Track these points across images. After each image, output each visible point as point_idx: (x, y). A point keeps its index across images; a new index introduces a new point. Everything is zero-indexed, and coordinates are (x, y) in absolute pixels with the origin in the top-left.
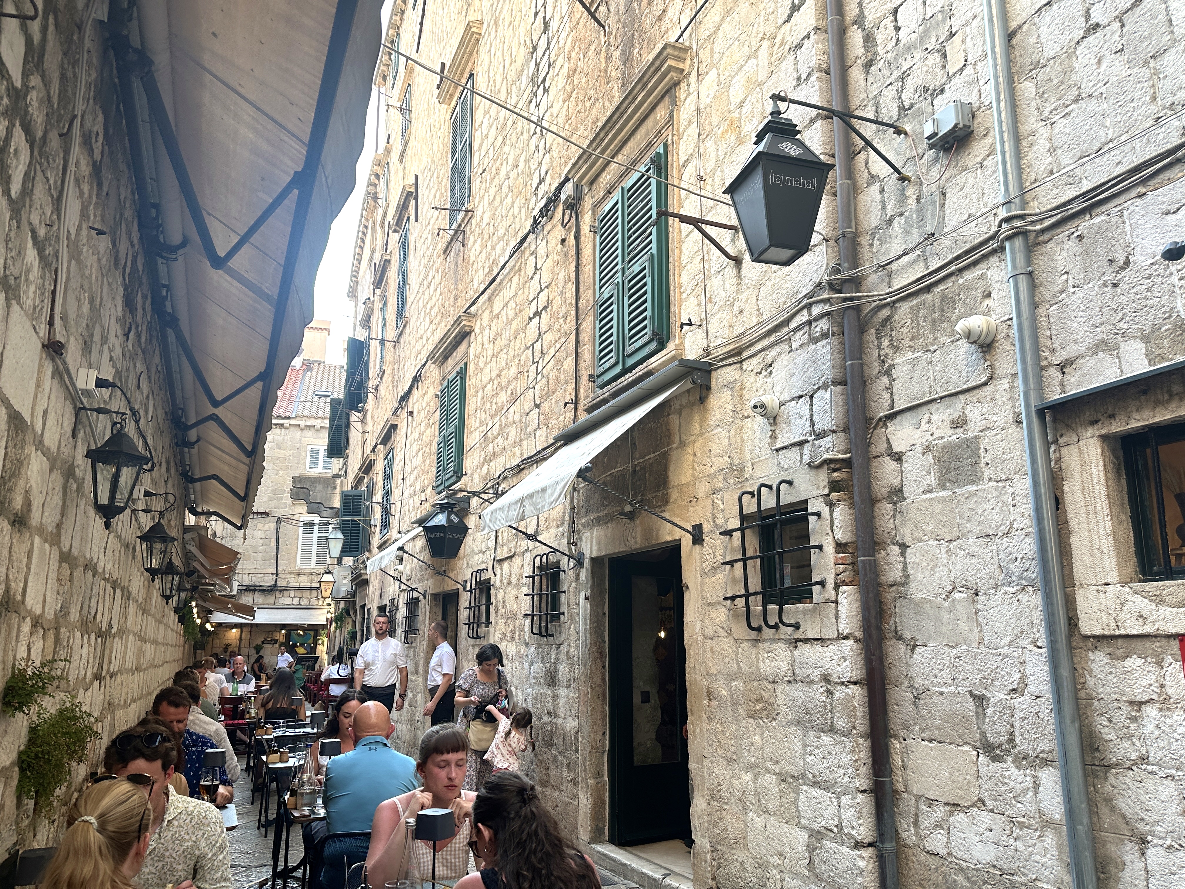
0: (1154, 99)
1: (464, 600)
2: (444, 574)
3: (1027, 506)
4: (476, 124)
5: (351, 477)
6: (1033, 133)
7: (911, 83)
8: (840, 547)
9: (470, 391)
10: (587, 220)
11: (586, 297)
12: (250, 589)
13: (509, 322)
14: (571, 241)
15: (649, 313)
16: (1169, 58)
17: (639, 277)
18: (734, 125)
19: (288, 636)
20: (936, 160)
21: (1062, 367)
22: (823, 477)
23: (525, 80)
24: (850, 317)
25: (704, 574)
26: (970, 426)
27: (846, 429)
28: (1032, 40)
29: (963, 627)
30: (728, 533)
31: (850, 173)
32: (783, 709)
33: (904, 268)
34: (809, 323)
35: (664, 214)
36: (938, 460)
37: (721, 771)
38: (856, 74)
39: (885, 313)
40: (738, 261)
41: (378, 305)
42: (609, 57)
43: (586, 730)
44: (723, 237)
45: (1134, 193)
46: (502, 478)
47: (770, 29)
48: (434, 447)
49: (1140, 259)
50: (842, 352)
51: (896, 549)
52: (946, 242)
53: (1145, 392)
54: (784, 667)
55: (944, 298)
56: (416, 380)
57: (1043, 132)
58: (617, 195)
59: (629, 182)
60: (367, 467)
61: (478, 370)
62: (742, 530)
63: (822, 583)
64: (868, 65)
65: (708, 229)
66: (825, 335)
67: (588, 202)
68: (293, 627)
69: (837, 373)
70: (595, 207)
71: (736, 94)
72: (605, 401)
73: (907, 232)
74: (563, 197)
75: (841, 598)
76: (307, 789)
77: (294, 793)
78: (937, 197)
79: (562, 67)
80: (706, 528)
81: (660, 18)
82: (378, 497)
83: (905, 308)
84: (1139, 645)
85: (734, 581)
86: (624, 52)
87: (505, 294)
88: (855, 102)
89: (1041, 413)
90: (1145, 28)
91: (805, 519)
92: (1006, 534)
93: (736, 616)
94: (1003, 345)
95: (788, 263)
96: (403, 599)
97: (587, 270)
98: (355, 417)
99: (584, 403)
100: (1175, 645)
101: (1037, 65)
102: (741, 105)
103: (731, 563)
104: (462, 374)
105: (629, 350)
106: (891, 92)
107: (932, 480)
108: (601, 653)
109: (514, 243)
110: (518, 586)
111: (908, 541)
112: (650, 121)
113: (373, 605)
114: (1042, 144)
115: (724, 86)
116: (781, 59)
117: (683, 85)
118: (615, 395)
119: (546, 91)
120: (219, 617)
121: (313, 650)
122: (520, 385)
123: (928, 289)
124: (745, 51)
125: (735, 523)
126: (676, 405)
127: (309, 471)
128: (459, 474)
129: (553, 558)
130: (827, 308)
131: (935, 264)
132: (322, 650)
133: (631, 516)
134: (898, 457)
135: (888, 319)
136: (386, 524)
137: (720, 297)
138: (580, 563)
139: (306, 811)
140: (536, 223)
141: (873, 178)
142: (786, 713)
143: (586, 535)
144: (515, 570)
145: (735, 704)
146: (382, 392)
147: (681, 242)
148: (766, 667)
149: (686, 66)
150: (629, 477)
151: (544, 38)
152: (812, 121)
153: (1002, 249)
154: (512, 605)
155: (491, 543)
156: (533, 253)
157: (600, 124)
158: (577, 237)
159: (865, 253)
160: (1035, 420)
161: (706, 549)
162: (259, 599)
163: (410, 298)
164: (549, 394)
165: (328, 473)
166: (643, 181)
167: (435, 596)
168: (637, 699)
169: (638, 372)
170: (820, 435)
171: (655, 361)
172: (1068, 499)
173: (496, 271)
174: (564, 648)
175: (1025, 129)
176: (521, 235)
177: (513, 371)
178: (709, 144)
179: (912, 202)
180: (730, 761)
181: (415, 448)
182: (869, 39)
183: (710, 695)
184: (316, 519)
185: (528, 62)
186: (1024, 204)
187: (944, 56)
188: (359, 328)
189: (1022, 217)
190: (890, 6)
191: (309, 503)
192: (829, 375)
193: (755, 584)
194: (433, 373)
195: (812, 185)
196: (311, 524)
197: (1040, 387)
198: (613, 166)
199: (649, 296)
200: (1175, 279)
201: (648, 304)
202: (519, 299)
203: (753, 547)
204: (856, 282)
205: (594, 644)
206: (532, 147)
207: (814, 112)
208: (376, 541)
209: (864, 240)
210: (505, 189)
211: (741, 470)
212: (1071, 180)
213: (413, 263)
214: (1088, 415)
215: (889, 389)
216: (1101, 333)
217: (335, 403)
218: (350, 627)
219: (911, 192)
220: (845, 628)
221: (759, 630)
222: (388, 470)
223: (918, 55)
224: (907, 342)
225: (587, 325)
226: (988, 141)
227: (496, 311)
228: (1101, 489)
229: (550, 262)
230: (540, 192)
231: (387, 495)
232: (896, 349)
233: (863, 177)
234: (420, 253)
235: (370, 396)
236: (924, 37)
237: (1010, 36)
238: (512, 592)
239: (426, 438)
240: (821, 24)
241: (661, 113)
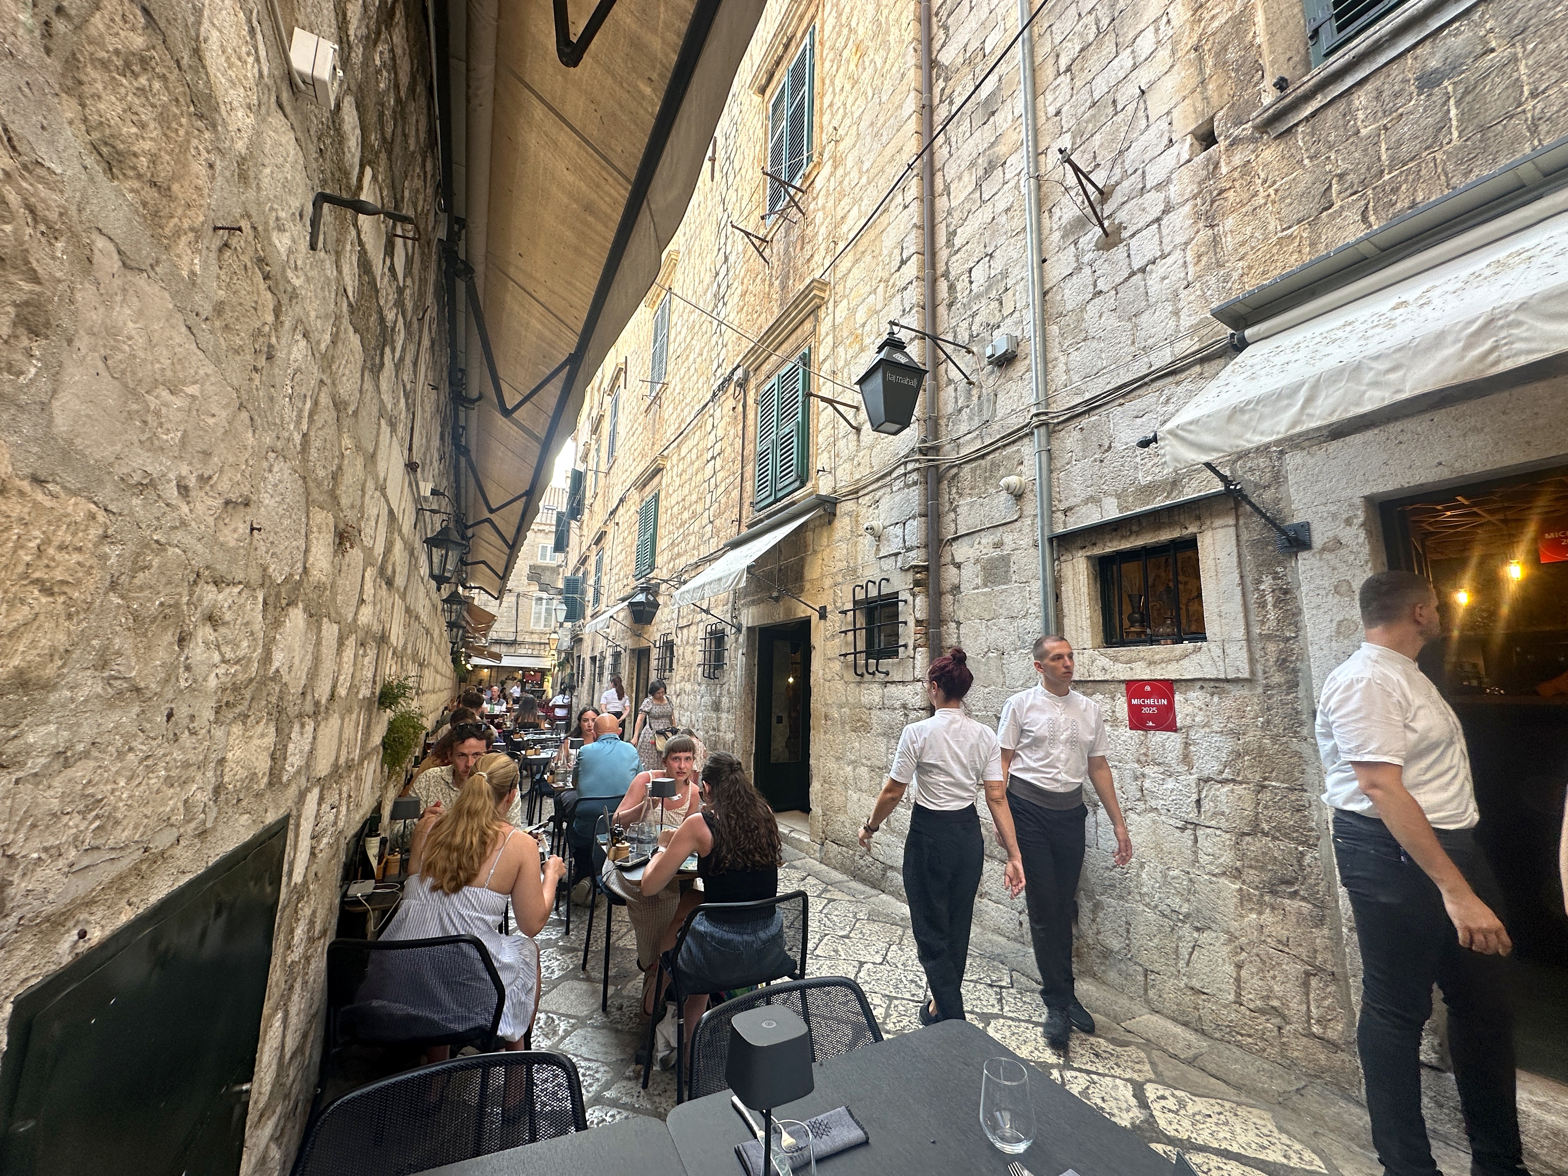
0: (1133, 343)
1: (655, 654)
2: (639, 635)
3: (1038, 599)
4: (672, 324)
5: (571, 567)
6: (1056, 359)
7: (978, 319)
8: (918, 622)
9: (661, 510)
10: (751, 395)
11: (749, 447)
12: (498, 642)
13: (692, 463)
14: (740, 408)
15: (794, 461)
16: (1145, 317)
17: (788, 436)
18: (859, 338)
19: (524, 676)
20: (992, 372)
21: (1065, 512)
22: (910, 577)
23: (709, 295)
24: (932, 473)
25: (826, 639)
26: (1006, 547)
27: (926, 546)
28: (1059, 298)
29: (993, 674)
30: (845, 612)
31: (935, 378)
32: (875, 726)
33: (968, 442)
34: (905, 474)
35: (808, 395)
36: (984, 568)
37: (832, 765)
38: (942, 310)
39: (954, 471)
40: (858, 430)
41: (594, 446)
42: (771, 285)
43: (740, 739)
44: (849, 413)
45: (1117, 403)
46: (684, 571)
47: (886, 275)
48: (634, 548)
49: (1118, 446)
50: (926, 495)
51: (954, 625)
52: (996, 427)
53: (1115, 530)
54: (877, 699)
55: (993, 463)
56: (622, 500)
57: (1063, 359)
58: (774, 379)
59: (783, 371)
60: (583, 560)
61: (668, 495)
62: (854, 610)
63: (905, 646)
64: (950, 305)
65: (838, 406)
66: (915, 483)
67: (753, 383)
68: (529, 669)
69: (922, 509)
70: (758, 387)
71: (860, 317)
72: (761, 521)
73: (971, 419)
74: (735, 378)
75: (918, 656)
76: (561, 771)
77: (552, 773)
78: (992, 397)
79: (737, 289)
80: (829, 608)
81: (809, 260)
82: (591, 581)
83: (967, 468)
84: (1101, 687)
85: (847, 644)
86: (782, 282)
87: (690, 443)
88: (940, 329)
89: (1051, 540)
90: (1131, 296)
91: (896, 604)
92: (1024, 617)
93: (847, 667)
94: (1029, 496)
95: (895, 433)
96: (610, 651)
97: (751, 430)
98: (574, 524)
99: (745, 521)
100: (1123, 687)
101: (1061, 315)
102: (863, 325)
103: (845, 632)
104: (656, 498)
105: (780, 486)
106: (965, 325)
107: (979, 581)
108: (752, 690)
109: (698, 407)
110: (694, 645)
111: (961, 619)
112: (799, 331)
113: (586, 655)
114: (1061, 367)
115: (852, 311)
116: (893, 296)
117: (824, 308)
118: (768, 517)
119: (725, 304)
120: (476, 661)
121: (541, 685)
122: (699, 508)
123: (983, 457)
124: (868, 288)
125: (849, 606)
126: (811, 526)
127: (540, 562)
128: (652, 567)
129: (719, 627)
130: (917, 465)
131: (988, 441)
132: (548, 685)
133: (777, 599)
134: (958, 566)
135: (956, 474)
136: (597, 600)
137: (845, 454)
138: (739, 630)
139: (561, 784)
140: (714, 395)
141: (950, 381)
142: (877, 728)
143: (744, 612)
144: (692, 634)
145: (843, 723)
146: (596, 508)
147: (818, 414)
148: (865, 700)
149: (826, 295)
150: (776, 572)
151: (725, 267)
152: (912, 340)
153: (1032, 433)
154: (689, 657)
155: (675, 616)
156: (712, 416)
157: (764, 331)
158: (744, 406)
159: (943, 431)
160: (1047, 544)
161: (828, 623)
162: (503, 649)
163: (618, 444)
164: (720, 514)
165: (554, 564)
166: (794, 370)
167: (633, 651)
168: (774, 720)
169: (785, 501)
170: (909, 550)
171: (797, 495)
172: (1064, 596)
173: (683, 427)
174: (726, 687)
175: (1051, 356)
176: (703, 403)
177: (694, 497)
178: (841, 350)
179: (975, 398)
180: (838, 759)
181: (620, 548)
182: (952, 288)
183: (826, 717)
184: (545, 595)
185: (712, 283)
186: (1048, 405)
187: (1001, 303)
188: (579, 462)
189: (1046, 414)
190: (967, 266)
191: (540, 584)
192: (917, 510)
193: (861, 646)
194: (635, 496)
195: (914, 383)
196: (541, 599)
197: (1051, 524)
198: (774, 357)
199: (795, 450)
200: (1138, 459)
201: (794, 456)
202: (700, 447)
203: (861, 621)
204: (936, 449)
205: (747, 684)
206: (713, 342)
207: (914, 334)
208: (589, 612)
209: (943, 422)
210: (692, 370)
211: (855, 571)
212: (1078, 392)
213: (622, 418)
214: (1079, 543)
215: (955, 521)
216: (1090, 491)
217: (560, 515)
218: (569, 671)
219: (975, 392)
220: (918, 674)
221: (862, 675)
222: (599, 563)
223: (984, 301)
224: (968, 491)
225: (749, 468)
226: (1027, 362)
227: (683, 454)
228: (1084, 590)
229: (723, 423)
230: (718, 374)
231: (598, 581)
232: (961, 495)
233: (943, 380)
234: (627, 412)
235: (586, 511)
236: (988, 289)
237: (1045, 294)
238: (690, 649)
239: (628, 541)
240: (921, 275)
241: (808, 326)
